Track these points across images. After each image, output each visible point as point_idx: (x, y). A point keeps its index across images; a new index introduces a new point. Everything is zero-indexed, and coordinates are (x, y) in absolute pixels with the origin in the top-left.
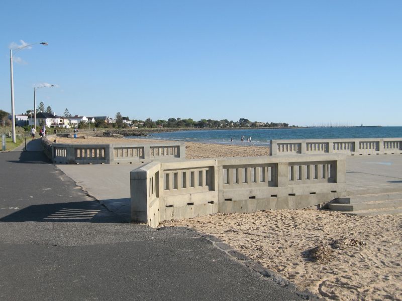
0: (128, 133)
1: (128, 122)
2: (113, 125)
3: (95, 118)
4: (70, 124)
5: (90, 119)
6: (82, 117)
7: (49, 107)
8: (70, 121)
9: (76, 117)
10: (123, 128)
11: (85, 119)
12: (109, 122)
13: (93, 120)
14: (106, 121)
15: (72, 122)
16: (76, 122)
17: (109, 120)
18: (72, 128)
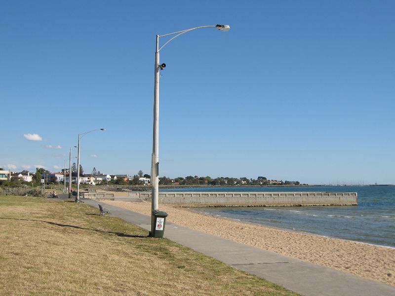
2: (130, 183)
3: (117, 176)
4: (96, 181)
5: (113, 177)
6: (106, 175)
8: (96, 178)
9: (101, 175)
11: (108, 176)
12: (128, 180)
13: (115, 178)
14: (126, 179)
15: (97, 179)
16: (101, 179)
17: (129, 177)
18: (96, 185)
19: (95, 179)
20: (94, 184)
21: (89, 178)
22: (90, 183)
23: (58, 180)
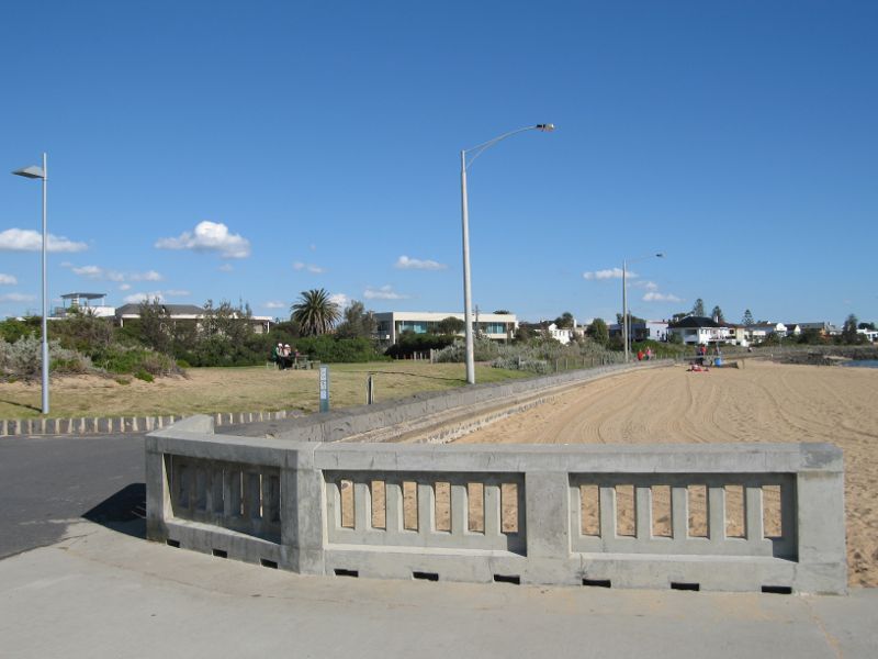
0: (866, 354)
1: (871, 333)
2: (837, 340)
3: (802, 326)
4: (750, 338)
5: (791, 328)
6: (775, 325)
7: (717, 307)
8: (751, 332)
9: (763, 325)
10: (858, 344)
11: (781, 327)
12: (828, 334)
13: (798, 330)
14: (823, 332)
15: (755, 333)
16: (762, 333)
17: (831, 328)
18: (751, 345)
19: (747, 333)
20: (745, 343)
21: (732, 332)
22: (734, 342)
23: (653, 336)
